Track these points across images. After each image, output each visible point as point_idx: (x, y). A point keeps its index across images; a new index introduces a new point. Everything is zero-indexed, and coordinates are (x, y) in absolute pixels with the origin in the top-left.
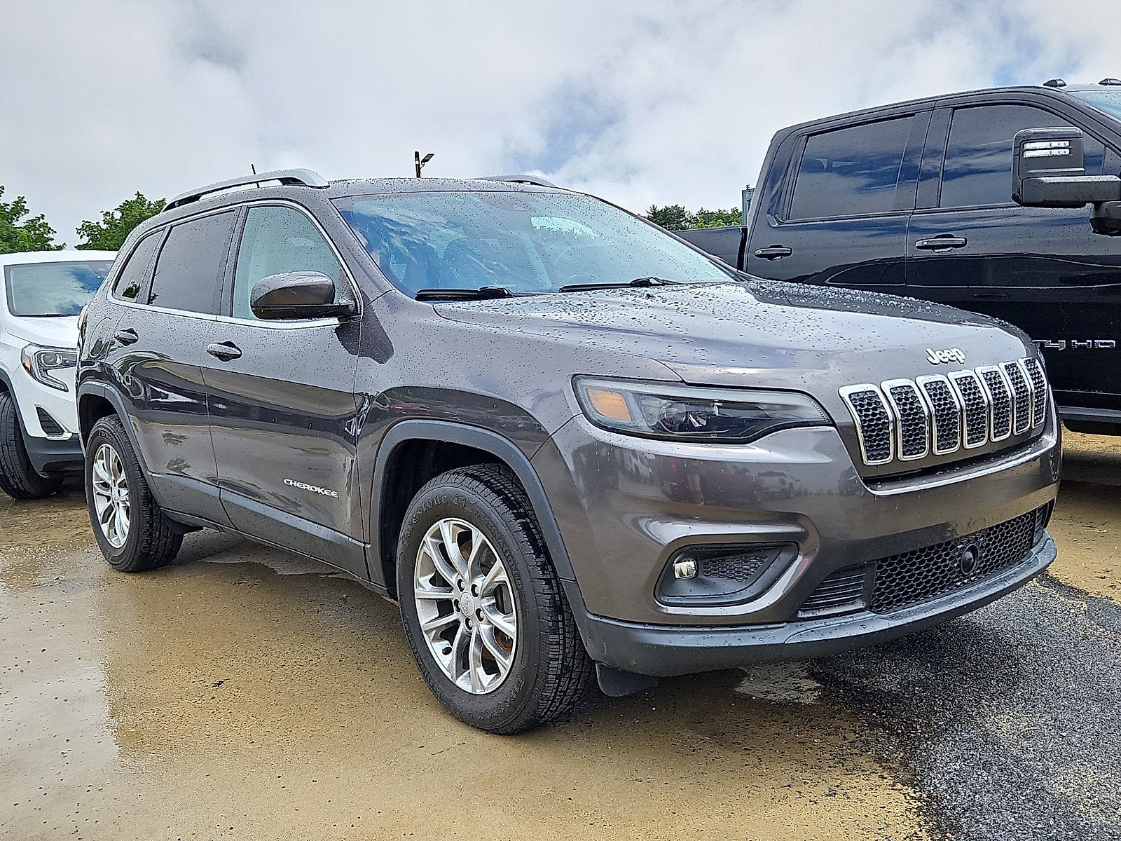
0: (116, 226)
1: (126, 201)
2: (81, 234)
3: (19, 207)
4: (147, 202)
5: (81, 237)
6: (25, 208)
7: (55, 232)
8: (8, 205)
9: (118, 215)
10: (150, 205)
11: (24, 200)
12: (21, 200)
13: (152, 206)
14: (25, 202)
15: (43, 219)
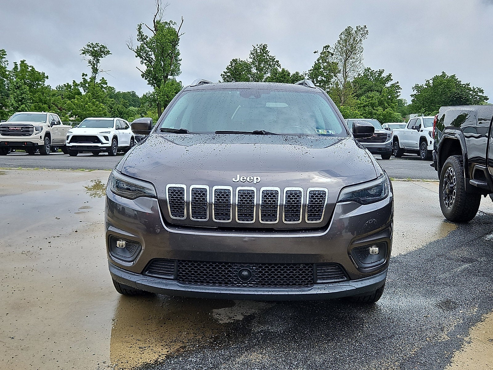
0: (430, 87)
1: (436, 75)
2: (414, 89)
3: (389, 78)
4: (447, 76)
5: (414, 91)
6: (391, 78)
7: (402, 89)
8: (385, 77)
9: (431, 82)
10: (448, 77)
11: (391, 75)
12: (390, 75)
13: (448, 78)
14: (392, 76)
15: (398, 83)
